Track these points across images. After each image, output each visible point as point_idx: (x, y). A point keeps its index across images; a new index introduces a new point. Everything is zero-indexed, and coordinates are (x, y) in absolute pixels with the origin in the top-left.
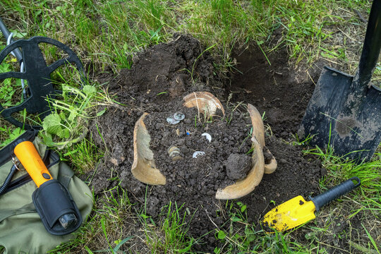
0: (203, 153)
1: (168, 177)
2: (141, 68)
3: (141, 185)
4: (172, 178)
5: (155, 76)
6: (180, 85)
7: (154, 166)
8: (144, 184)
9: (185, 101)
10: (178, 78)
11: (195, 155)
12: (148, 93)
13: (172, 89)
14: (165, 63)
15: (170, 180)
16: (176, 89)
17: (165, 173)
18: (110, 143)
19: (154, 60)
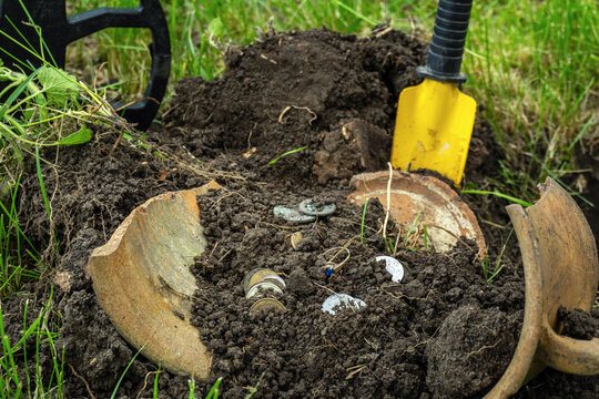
0: (360, 304)
1: (220, 353)
2: (241, 79)
3: (118, 344)
4: (231, 358)
5: (279, 108)
6: (351, 145)
7: (186, 313)
8: (129, 345)
9: (354, 189)
10: (350, 125)
11: (329, 305)
12: (247, 155)
13: (322, 155)
14: (318, 75)
15: (225, 363)
16: (337, 156)
17: (215, 342)
18: (69, 222)
19: (285, 62)
